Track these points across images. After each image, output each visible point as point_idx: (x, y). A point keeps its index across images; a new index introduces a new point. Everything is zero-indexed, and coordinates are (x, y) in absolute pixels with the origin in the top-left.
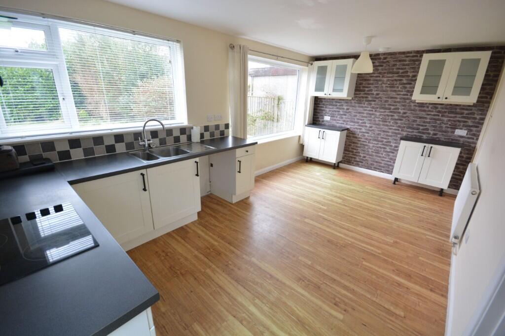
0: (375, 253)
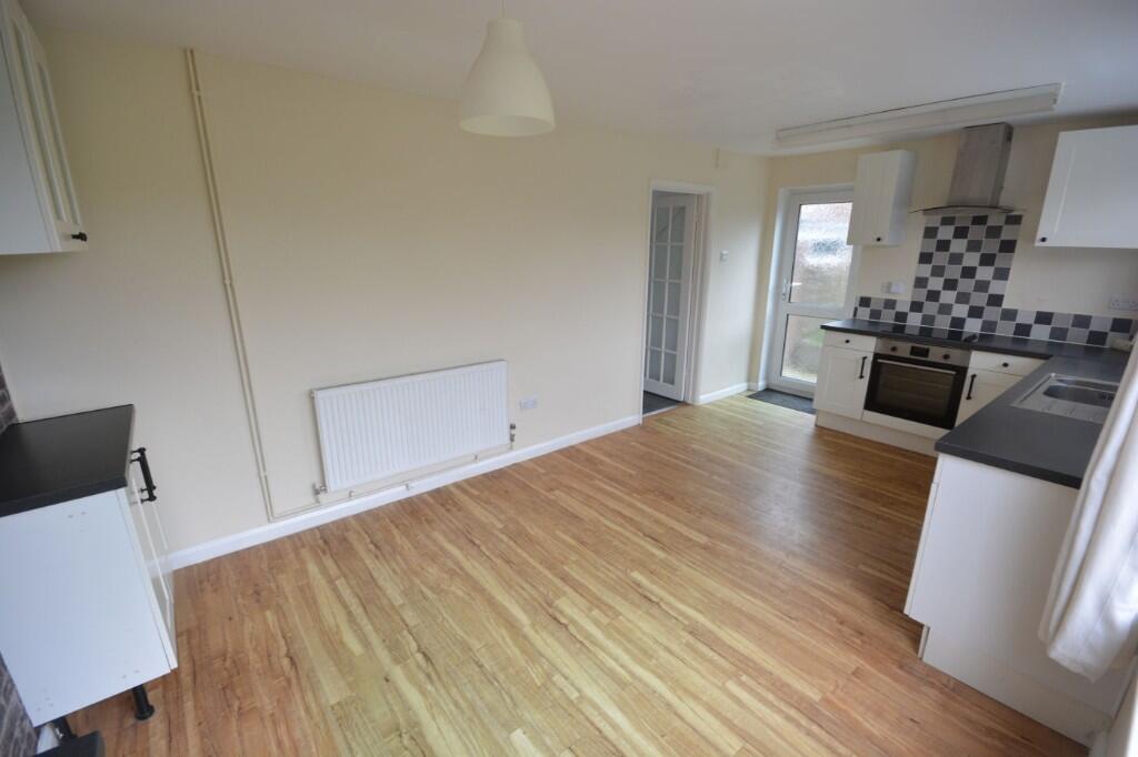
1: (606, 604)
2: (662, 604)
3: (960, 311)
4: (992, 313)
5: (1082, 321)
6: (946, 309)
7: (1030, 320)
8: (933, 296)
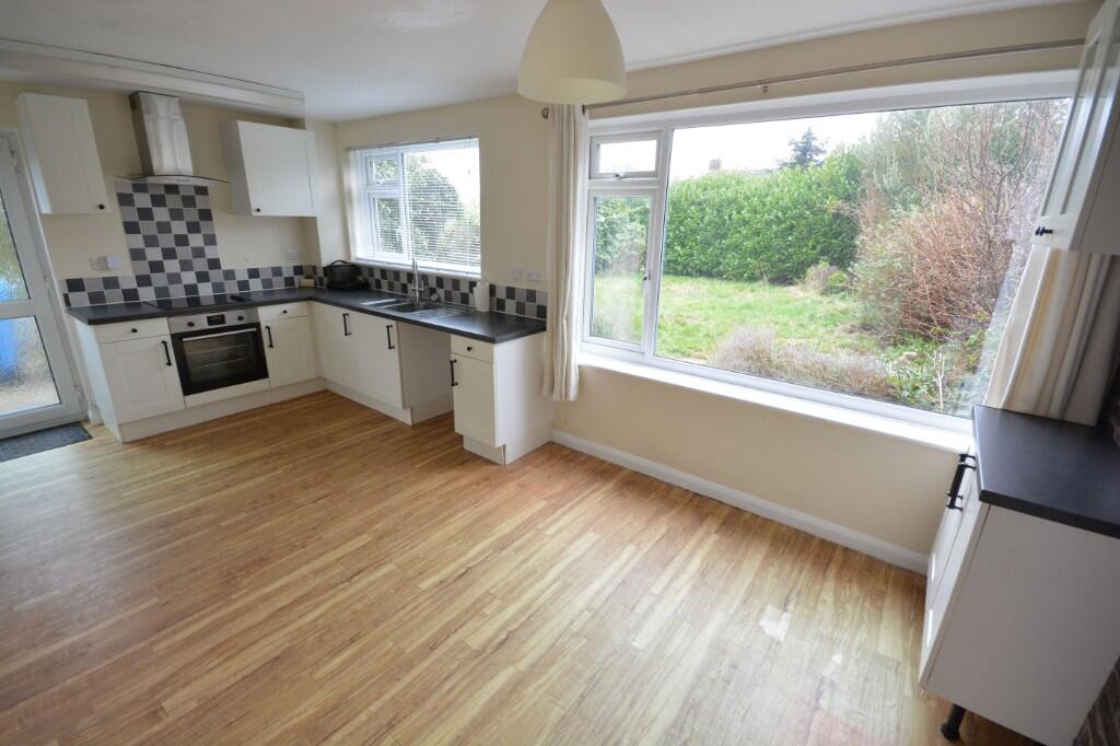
0: (163, 633)
1: (474, 604)
2: (469, 565)
3: (189, 278)
4: (216, 276)
5: (277, 271)
6: (174, 279)
7: (245, 277)
8: (157, 267)
